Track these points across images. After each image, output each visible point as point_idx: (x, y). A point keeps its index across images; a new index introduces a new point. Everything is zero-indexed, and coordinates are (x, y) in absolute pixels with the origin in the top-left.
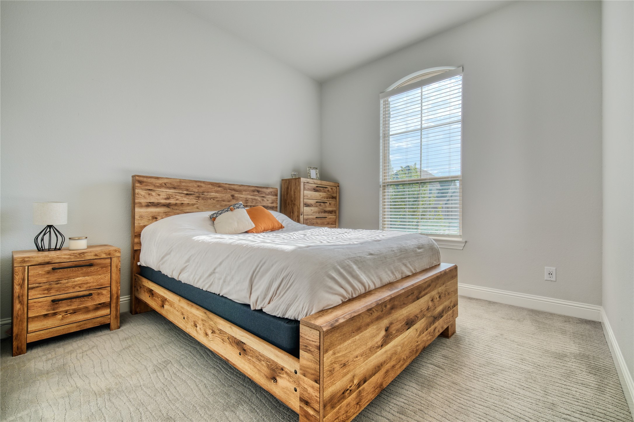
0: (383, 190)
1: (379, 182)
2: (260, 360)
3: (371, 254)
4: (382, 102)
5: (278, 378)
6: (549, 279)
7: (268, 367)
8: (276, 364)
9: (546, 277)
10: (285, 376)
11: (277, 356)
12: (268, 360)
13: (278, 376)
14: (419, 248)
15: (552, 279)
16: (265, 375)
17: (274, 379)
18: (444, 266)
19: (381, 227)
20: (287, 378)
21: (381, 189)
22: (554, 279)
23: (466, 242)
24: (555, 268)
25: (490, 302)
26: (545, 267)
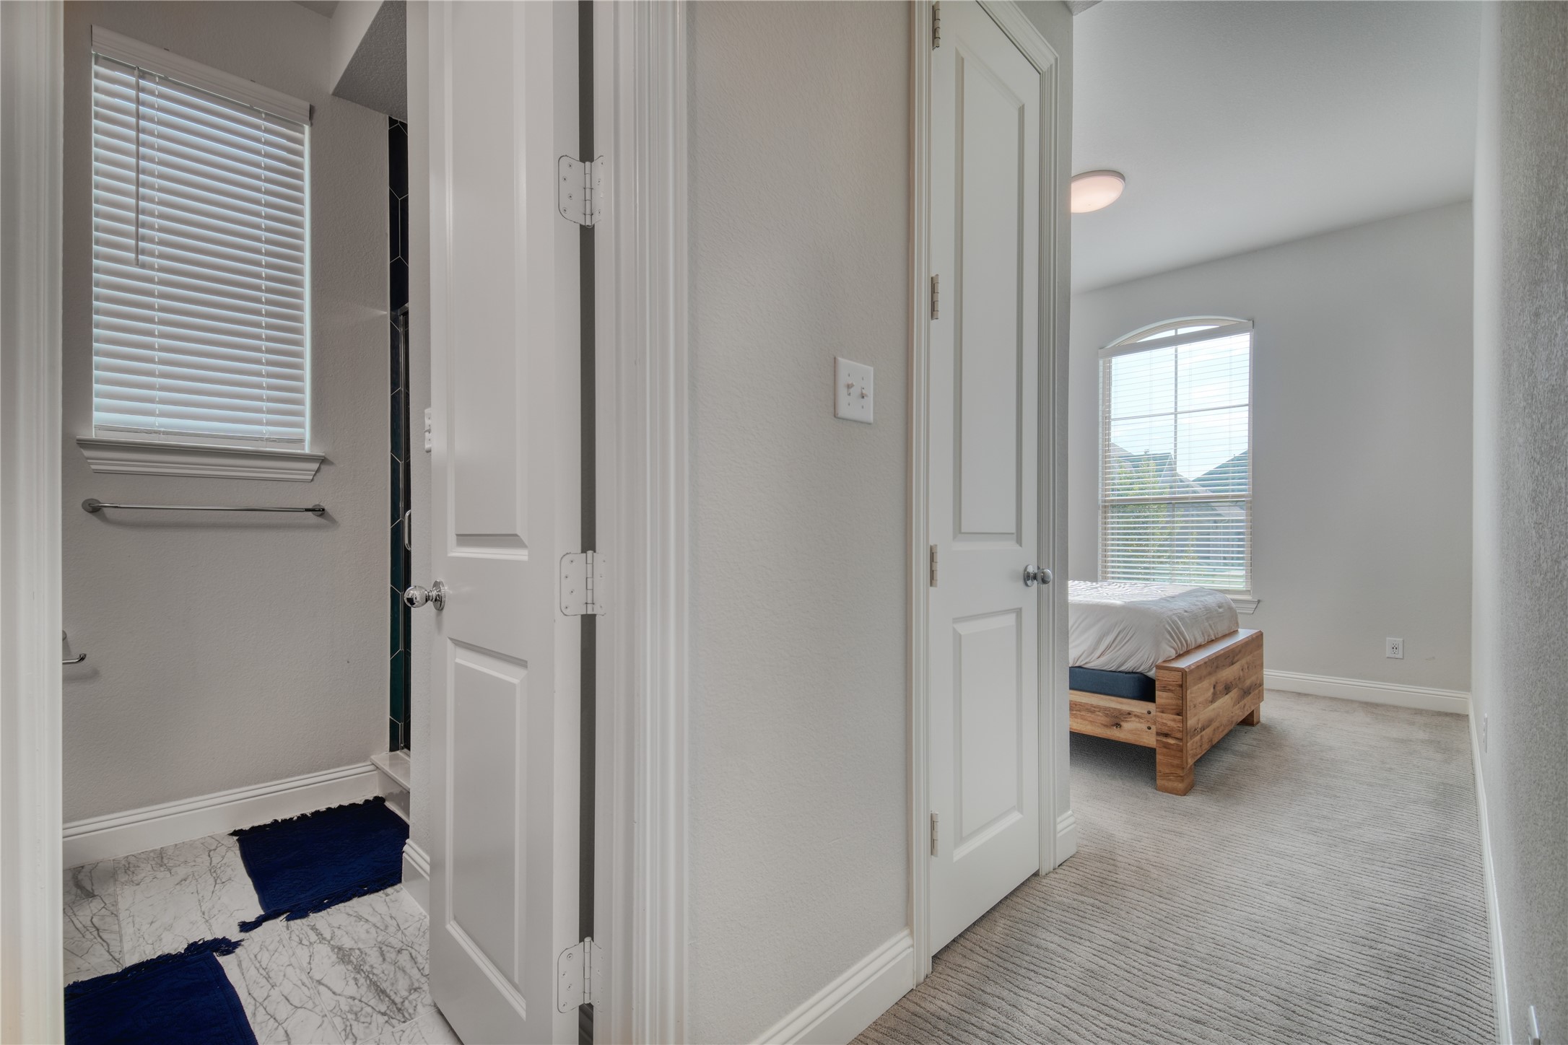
0: (1102, 513)
1: (1097, 500)
2: (1093, 712)
3: (1186, 611)
4: (1101, 362)
5: (1122, 724)
6: (1393, 656)
7: (1107, 715)
8: (1119, 711)
9: (1389, 653)
10: (1133, 719)
11: (1121, 703)
12: (1106, 709)
13: (1123, 721)
14: (1220, 607)
15: (1397, 656)
16: (1102, 724)
17: (1118, 725)
18: (1243, 634)
19: (1100, 578)
20: (1137, 720)
21: (1100, 512)
22: (1400, 656)
23: (1259, 601)
24: (1402, 639)
25: (1299, 694)
26: (1388, 638)
